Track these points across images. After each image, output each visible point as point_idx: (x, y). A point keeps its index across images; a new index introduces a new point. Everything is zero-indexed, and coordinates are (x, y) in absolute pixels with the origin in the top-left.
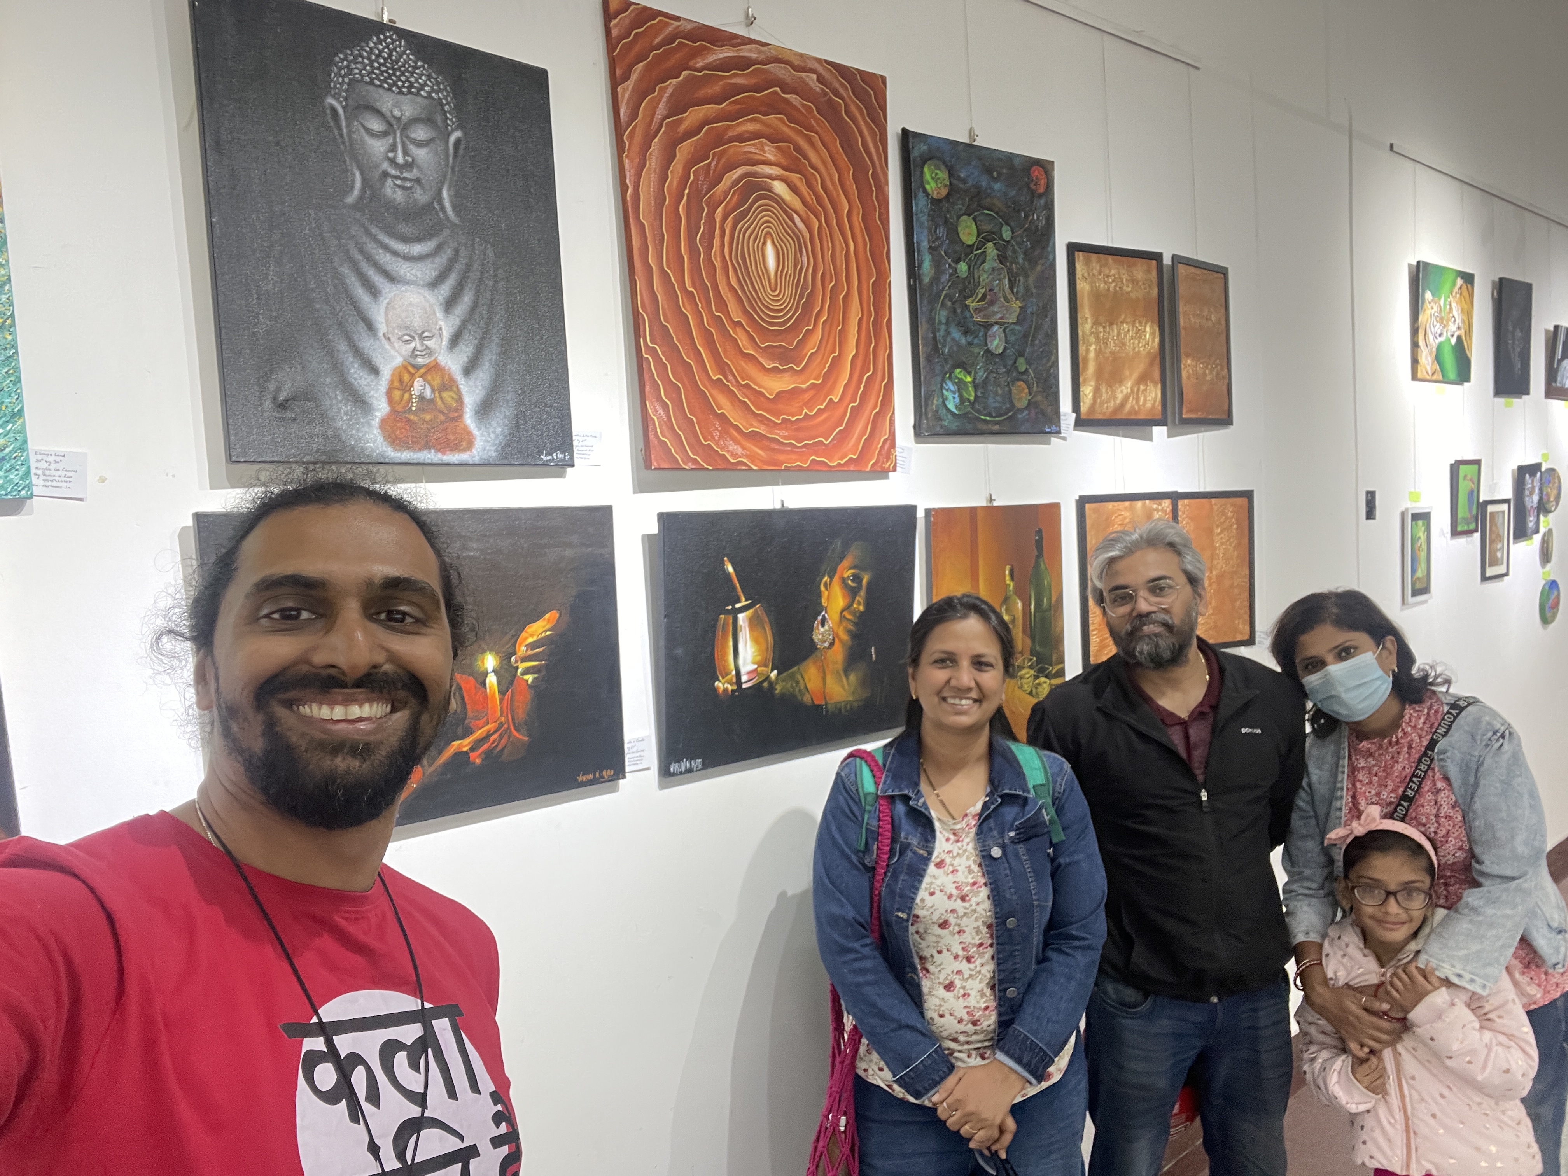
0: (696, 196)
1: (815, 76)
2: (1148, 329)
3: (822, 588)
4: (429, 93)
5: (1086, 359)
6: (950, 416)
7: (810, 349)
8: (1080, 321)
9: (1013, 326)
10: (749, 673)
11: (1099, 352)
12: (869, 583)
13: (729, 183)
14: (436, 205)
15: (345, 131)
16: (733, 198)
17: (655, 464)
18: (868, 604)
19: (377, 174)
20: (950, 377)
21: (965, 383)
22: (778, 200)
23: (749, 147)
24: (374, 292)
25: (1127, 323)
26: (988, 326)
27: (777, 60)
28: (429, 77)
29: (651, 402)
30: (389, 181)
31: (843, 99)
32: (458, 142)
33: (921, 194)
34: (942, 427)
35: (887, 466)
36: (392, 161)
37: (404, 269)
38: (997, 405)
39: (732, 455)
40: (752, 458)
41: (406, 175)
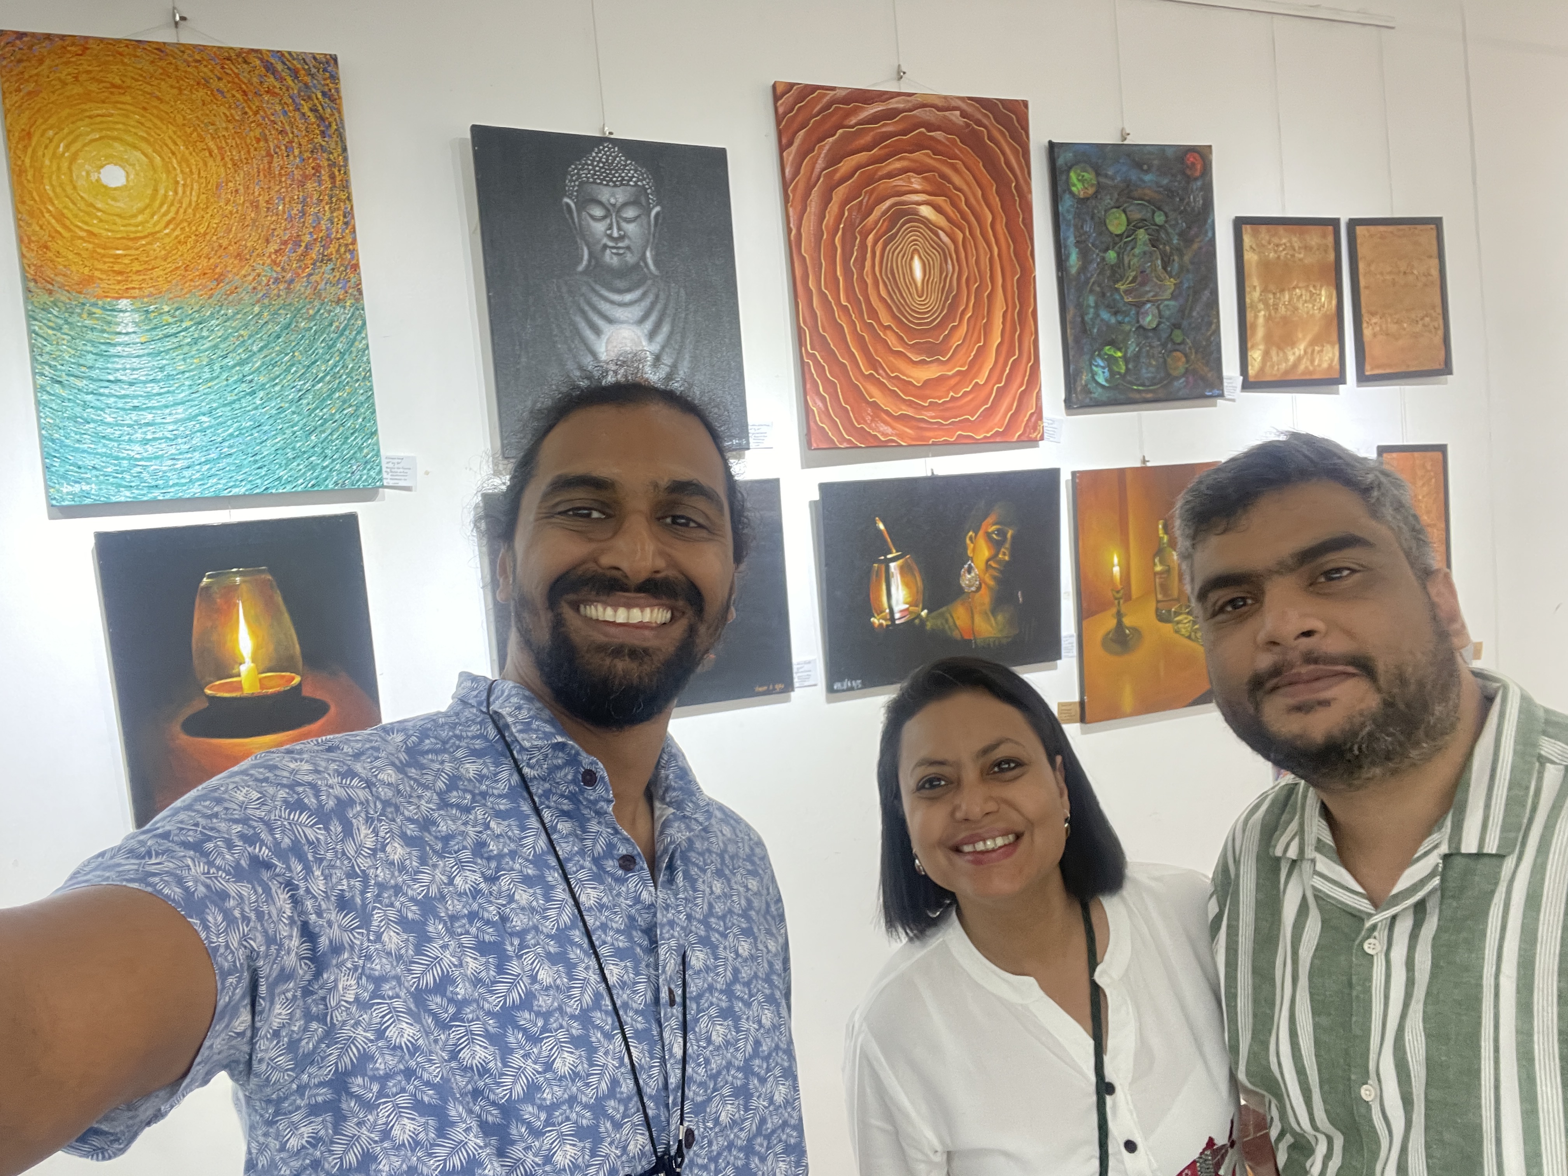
0: (850, 228)
1: (958, 113)
2: (1323, 292)
3: (968, 541)
4: (636, 182)
5: (1254, 326)
6: (1100, 390)
7: (956, 342)
8: (1247, 289)
9: (1166, 303)
10: (901, 611)
11: (1268, 319)
12: (1013, 537)
13: (879, 214)
14: (642, 264)
15: (576, 220)
16: (882, 225)
17: (814, 445)
18: (1012, 555)
19: (599, 247)
20: (1099, 355)
21: (1116, 359)
22: (926, 222)
23: (897, 182)
24: (597, 332)
25: (1300, 288)
26: (1139, 305)
27: (924, 106)
28: (636, 171)
29: (812, 398)
30: (608, 251)
31: (985, 127)
32: (657, 214)
33: (1067, 196)
34: (1091, 399)
35: (1033, 436)
36: (610, 237)
37: (619, 313)
38: (1149, 375)
39: (883, 434)
40: (901, 436)
41: (620, 245)
